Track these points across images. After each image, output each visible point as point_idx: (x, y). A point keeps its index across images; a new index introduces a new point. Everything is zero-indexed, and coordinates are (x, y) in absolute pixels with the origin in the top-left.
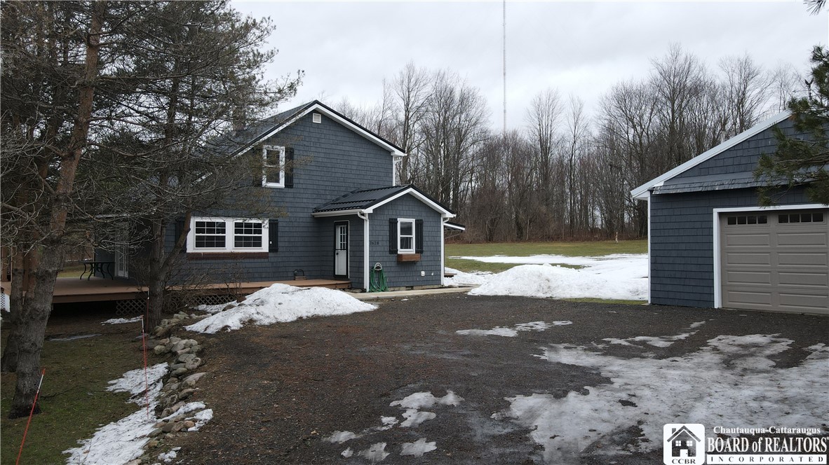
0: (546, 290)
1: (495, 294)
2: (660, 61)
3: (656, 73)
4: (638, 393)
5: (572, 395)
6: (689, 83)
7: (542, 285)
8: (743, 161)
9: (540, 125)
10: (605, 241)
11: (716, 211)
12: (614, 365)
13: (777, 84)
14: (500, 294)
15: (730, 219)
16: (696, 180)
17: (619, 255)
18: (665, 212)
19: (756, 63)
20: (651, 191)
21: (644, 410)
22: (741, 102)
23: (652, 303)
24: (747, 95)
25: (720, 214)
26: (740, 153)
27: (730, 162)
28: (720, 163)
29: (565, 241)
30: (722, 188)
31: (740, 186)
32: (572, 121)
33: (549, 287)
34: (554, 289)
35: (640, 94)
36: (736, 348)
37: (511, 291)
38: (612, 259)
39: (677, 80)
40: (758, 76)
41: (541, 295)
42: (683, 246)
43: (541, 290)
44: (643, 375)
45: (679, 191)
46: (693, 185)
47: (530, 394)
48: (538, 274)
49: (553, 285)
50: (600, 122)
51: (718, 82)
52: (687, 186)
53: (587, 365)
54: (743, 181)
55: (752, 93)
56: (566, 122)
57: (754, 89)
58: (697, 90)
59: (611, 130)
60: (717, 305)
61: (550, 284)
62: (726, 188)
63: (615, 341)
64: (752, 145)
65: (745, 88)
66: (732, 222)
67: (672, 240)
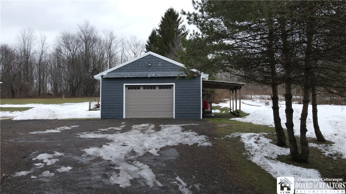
0: (53, 116)
1: (29, 119)
2: (81, 26)
3: (79, 30)
4: (125, 142)
5: (104, 146)
6: (92, 37)
7: (51, 114)
8: (134, 68)
9: (24, 43)
10: (57, 98)
11: (125, 85)
12: (110, 137)
13: (121, 43)
14: (31, 119)
15: (129, 87)
16: (118, 73)
17: (69, 104)
18: (107, 84)
19: (115, 34)
20: (102, 76)
21: (131, 146)
22: (110, 48)
23: (101, 118)
24: (112, 45)
25: (126, 86)
26: (132, 65)
27: (129, 68)
28: (126, 68)
29: (38, 98)
30: (127, 77)
31: (133, 76)
32: (41, 44)
33: (54, 115)
34: (57, 115)
35: (73, 38)
36: (142, 128)
37: (36, 117)
38: (66, 105)
39: (88, 35)
40: (116, 39)
41: (51, 118)
42: (113, 97)
43: (51, 116)
44: (122, 138)
45: (112, 77)
46: (117, 75)
47: (89, 148)
48: (49, 109)
49: (56, 114)
50: (54, 46)
51: (102, 39)
52: (115, 75)
53: (101, 137)
54: (133, 75)
55: (113, 45)
56: (38, 44)
57: (114, 44)
58: (95, 40)
59: (59, 51)
60: (124, 117)
61: (54, 114)
62: (128, 77)
63: (103, 130)
64: (136, 63)
65: (111, 42)
66: (129, 89)
67: (109, 95)
